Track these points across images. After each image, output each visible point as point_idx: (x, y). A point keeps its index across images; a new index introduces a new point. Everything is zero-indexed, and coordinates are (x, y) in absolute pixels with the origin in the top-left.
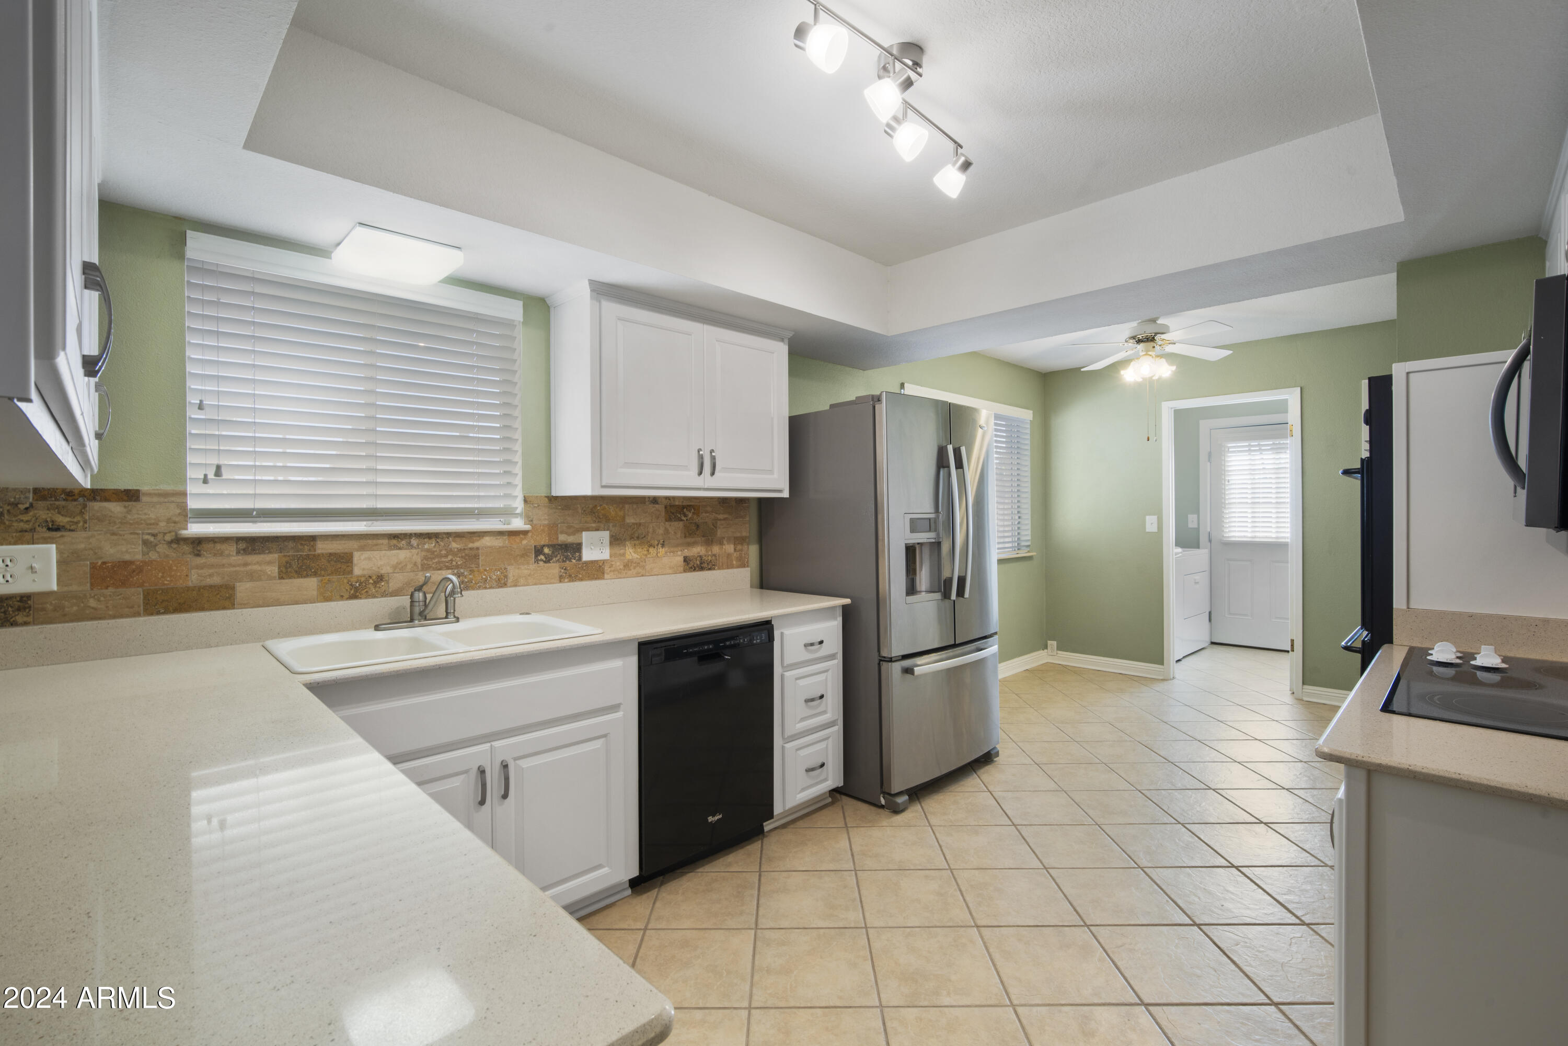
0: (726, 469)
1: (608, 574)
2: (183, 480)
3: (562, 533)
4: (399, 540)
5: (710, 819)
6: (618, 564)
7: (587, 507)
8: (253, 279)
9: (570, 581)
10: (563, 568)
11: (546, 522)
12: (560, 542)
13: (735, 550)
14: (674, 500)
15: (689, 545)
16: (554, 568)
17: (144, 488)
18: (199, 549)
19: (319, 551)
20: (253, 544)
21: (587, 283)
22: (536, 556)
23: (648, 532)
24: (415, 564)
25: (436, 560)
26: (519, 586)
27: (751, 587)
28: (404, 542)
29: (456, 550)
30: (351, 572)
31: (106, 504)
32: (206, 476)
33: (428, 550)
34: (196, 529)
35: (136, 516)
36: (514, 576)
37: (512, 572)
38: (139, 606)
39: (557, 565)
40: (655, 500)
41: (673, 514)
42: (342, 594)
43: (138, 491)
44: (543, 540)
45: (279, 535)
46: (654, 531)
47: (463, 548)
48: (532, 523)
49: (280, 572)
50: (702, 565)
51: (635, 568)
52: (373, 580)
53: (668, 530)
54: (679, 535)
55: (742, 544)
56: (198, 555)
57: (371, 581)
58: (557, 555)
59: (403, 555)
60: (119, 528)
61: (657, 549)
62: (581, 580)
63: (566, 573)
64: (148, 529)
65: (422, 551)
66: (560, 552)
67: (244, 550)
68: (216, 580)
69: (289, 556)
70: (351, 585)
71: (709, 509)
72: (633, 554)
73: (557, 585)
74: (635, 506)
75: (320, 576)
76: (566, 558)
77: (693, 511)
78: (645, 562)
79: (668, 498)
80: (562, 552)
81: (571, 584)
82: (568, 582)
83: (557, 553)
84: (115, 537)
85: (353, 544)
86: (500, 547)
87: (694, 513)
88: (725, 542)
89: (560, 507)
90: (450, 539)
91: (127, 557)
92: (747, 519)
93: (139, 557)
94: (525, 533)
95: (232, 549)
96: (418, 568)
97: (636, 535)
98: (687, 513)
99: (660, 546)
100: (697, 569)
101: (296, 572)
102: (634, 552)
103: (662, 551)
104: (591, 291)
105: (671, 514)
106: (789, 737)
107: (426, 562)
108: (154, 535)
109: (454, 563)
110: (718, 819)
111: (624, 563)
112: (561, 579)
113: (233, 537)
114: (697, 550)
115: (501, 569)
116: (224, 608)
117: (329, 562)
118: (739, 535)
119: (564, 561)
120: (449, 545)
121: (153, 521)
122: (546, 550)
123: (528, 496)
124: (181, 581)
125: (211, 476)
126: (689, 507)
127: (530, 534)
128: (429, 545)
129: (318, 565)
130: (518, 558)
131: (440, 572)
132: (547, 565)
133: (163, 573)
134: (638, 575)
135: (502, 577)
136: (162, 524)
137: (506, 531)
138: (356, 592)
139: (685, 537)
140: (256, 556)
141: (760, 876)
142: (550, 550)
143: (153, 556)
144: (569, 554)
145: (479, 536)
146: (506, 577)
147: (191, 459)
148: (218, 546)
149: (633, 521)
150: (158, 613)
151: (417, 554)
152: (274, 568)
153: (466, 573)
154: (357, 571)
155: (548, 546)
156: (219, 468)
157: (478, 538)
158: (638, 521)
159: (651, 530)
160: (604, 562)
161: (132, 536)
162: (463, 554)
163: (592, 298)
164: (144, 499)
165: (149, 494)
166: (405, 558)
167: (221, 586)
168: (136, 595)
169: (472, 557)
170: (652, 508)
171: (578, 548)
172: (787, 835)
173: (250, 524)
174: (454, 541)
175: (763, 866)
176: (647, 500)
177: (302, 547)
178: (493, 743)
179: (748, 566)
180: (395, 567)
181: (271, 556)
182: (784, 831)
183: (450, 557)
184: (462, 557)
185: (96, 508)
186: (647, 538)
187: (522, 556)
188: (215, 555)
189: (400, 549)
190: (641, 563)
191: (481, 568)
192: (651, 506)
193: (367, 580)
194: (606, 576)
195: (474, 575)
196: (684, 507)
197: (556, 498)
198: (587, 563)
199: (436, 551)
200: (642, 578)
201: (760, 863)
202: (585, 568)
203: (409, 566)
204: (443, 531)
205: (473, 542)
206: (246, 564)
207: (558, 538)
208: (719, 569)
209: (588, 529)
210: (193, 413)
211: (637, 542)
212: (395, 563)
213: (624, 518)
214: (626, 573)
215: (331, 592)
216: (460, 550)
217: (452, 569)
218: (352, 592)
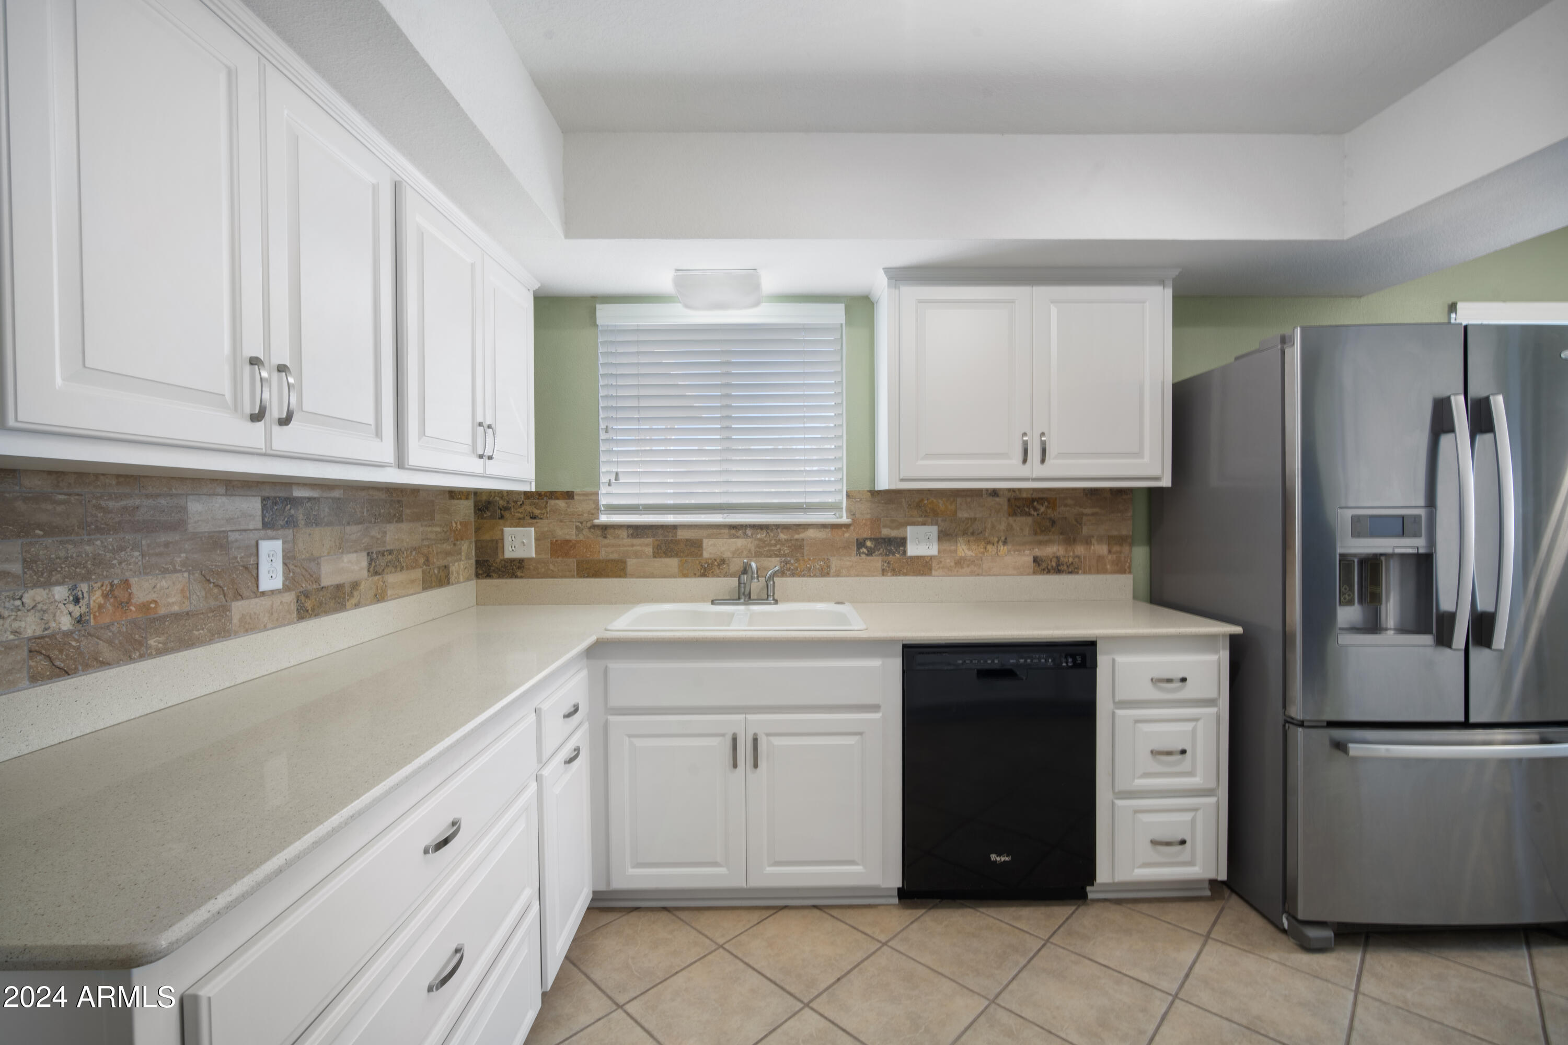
0: (1061, 455)
1: (936, 570)
2: (597, 484)
3: (885, 527)
4: (737, 530)
5: (994, 857)
6: (948, 561)
7: (912, 500)
8: (638, 331)
9: (893, 575)
10: (886, 562)
11: (869, 516)
12: (882, 536)
13: (1110, 552)
14: (1020, 493)
15: (1040, 543)
16: (877, 561)
17: (576, 490)
18: (605, 532)
19: (679, 538)
20: (637, 530)
21: (882, 272)
22: (858, 549)
23: (986, 528)
24: (750, 551)
25: (767, 549)
26: (842, 577)
27: (1135, 597)
28: (740, 532)
29: (783, 540)
30: (701, 555)
31: (557, 501)
32: (610, 480)
33: (760, 540)
34: (604, 519)
35: (572, 509)
36: (836, 567)
37: (835, 563)
38: (574, 571)
39: (880, 558)
40: (994, 493)
41: (1019, 508)
42: (695, 572)
43: (572, 492)
44: (866, 533)
45: (654, 524)
46: (993, 527)
47: (789, 538)
48: (854, 517)
49: (654, 552)
50: (1059, 568)
51: (968, 566)
52: (717, 562)
53: (1012, 526)
54: (1027, 532)
55: (1121, 545)
56: (605, 537)
57: (716, 563)
58: (880, 549)
59: (740, 543)
60: (564, 517)
61: (997, 547)
62: (906, 574)
63: (889, 567)
64: (579, 518)
65: (755, 540)
66: (883, 546)
67: (632, 534)
68: (615, 556)
69: (659, 541)
70: (702, 566)
71: (1070, 502)
72: (966, 551)
73: (877, 578)
74: (969, 500)
75: (680, 557)
76: (889, 553)
77: (1046, 503)
78: (982, 560)
79: (1010, 490)
80: (885, 546)
81: (894, 578)
82: (891, 576)
83: (880, 546)
84: (562, 524)
85: (704, 533)
86: (823, 539)
87: (1047, 507)
88: (1094, 541)
89: (883, 502)
90: (779, 530)
91: (568, 537)
92: (1130, 514)
93: (574, 537)
94: (847, 526)
95: (624, 533)
96: (752, 554)
97: (971, 530)
98: (1038, 507)
99: (1001, 543)
100: (1052, 571)
101: (664, 553)
102: (968, 549)
103: (1003, 549)
104: (888, 278)
105: (1016, 508)
106: (1120, 792)
107: (758, 550)
108: (581, 523)
109: (782, 552)
110: (1004, 861)
111: (955, 560)
112: (884, 572)
113: (625, 525)
114: (1053, 550)
115: (824, 559)
116: (620, 577)
117: (686, 546)
118: (1115, 533)
119: (886, 555)
120: (777, 536)
121: (580, 513)
122: (869, 544)
123: (851, 491)
124: (596, 555)
125: (613, 481)
126: (1041, 500)
127: (852, 528)
128: (761, 535)
129: (679, 548)
130: (840, 550)
131: (770, 559)
132: (869, 558)
133: (586, 549)
134: (972, 574)
135: (825, 567)
136: (586, 515)
137: (829, 525)
138: (705, 571)
139: (1036, 534)
140: (638, 539)
141: (1043, 946)
142: (872, 543)
143: (581, 537)
144: (893, 548)
145: (804, 528)
146: (829, 567)
147: (603, 469)
148: (617, 531)
149: (966, 515)
150: (584, 577)
151: (751, 543)
152: (650, 549)
153: (792, 562)
154: (706, 555)
155: (871, 539)
156: (617, 474)
157: (803, 530)
158: (972, 515)
159: (989, 526)
160: (931, 558)
161: (571, 523)
162: (790, 545)
163: (889, 286)
164: (576, 497)
165: (579, 495)
166: (742, 546)
167: (618, 561)
168: (572, 563)
169: (798, 547)
170: (991, 501)
171: (902, 542)
172: (1115, 914)
173: (637, 516)
174: (782, 532)
175: (1055, 936)
176: (984, 492)
177: (667, 534)
178: (748, 716)
179: (1130, 572)
180: (734, 553)
181: (648, 540)
182: (1114, 907)
183: (778, 547)
184: (789, 547)
185: (552, 504)
186: (985, 535)
187: (844, 548)
188: (615, 538)
189: (738, 537)
190: (976, 562)
191: (806, 558)
192: (990, 499)
193: (713, 563)
194: (933, 572)
195: (799, 564)
196: (1033, 500)
197: (879, 492)
198: (912, 558)
199: (767, 540)
200: (977, 577)
201: (1055, 932)
202: (909, 563)
203: (745, 553)
204: (772, 523)
205: (799, 534)
206: (633, 546)
207: (880, 532)
208: (1085, 573)
209: (913, 524)
210: (603, 435)
211: (971, 538)
212: (734, 549)
213: (955, 512)
214: (957, 571)
215: (688, 570)
216: (787, 540)
217: (780, 557)
218: (702, 571)
